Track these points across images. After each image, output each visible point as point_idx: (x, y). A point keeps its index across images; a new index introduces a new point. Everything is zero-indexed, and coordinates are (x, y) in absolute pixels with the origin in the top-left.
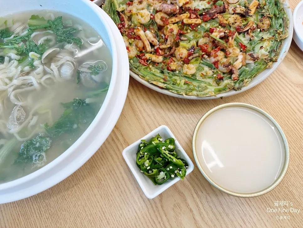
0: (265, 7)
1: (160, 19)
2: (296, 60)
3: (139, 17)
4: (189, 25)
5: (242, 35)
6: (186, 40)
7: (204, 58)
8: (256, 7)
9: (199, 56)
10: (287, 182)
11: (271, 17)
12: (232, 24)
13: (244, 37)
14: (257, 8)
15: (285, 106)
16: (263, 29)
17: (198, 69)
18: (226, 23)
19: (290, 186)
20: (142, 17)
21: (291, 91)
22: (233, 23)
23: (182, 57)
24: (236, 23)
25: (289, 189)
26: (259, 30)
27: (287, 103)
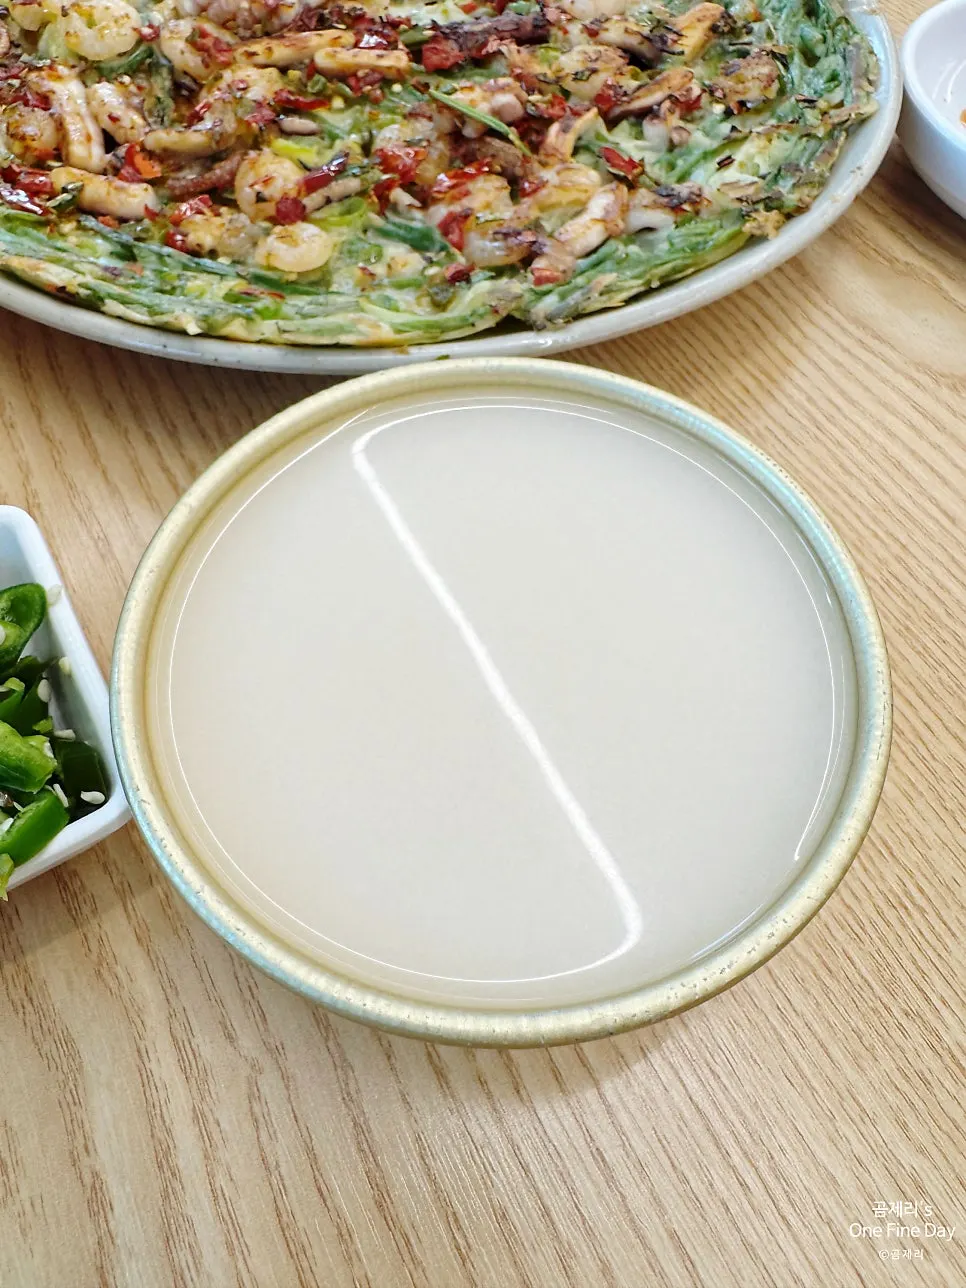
0: (756, 26)
1: (187, 40)
2: (942, 268)
3: (77, 22)
4: (344, 76)
5: (624, 125)
6: (312, 134)
7: (394, 208)
8: (707, 24)
9: (362, 193)
10: (917, 976)
11: (783, 56)
12: (575, 79)
13: (640, 136)
14: (714, 29)
15: (884, 480)
16: (742, 104)
17: (348, 252)
18: (545, 75)
19: (945, 1012)
20: (91, 24)
21: (916, 407)
22: (576, 74)
23: (267, 193)
24: (594, 71)
25: (940, 1038)
26: (719, 109)
27: (898, 465)
